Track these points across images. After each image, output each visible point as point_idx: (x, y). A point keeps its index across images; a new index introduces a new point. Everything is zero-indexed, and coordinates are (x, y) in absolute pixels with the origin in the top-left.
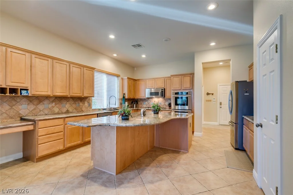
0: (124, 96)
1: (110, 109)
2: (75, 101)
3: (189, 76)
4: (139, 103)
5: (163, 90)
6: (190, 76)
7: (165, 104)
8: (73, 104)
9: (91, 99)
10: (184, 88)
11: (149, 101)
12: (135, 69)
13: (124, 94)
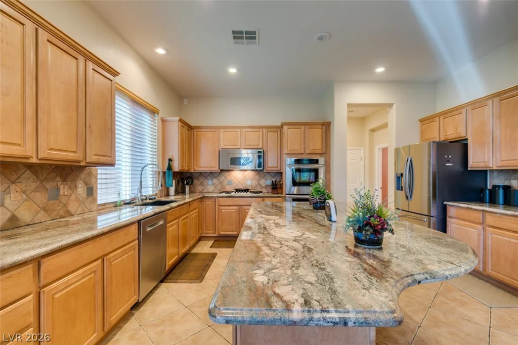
0: (169, 164)
1: (142, 200)
2: (42, 182)
3: (321, 126)
4: (195, 182)
5: (262, 154)
6: (322, 128)
7: (259, 184)
8: (36, 190)
9: (94, 173)
10: (311, 152)
11: (222, 178)
12: (186, 102)
13: (170, 160)
